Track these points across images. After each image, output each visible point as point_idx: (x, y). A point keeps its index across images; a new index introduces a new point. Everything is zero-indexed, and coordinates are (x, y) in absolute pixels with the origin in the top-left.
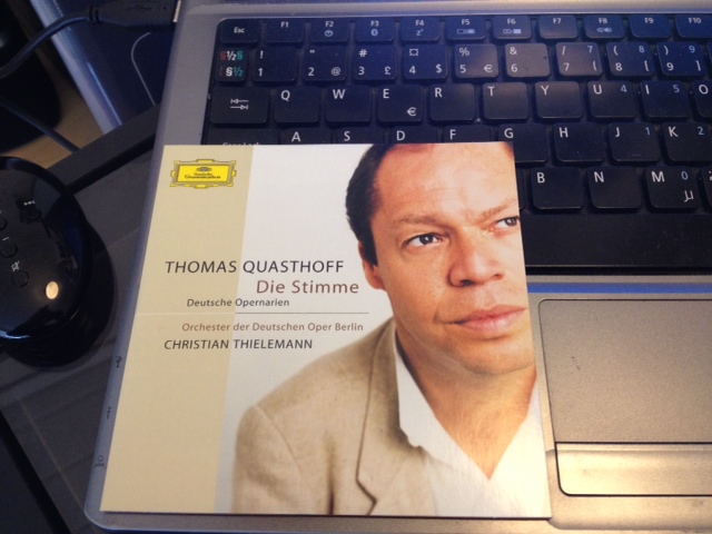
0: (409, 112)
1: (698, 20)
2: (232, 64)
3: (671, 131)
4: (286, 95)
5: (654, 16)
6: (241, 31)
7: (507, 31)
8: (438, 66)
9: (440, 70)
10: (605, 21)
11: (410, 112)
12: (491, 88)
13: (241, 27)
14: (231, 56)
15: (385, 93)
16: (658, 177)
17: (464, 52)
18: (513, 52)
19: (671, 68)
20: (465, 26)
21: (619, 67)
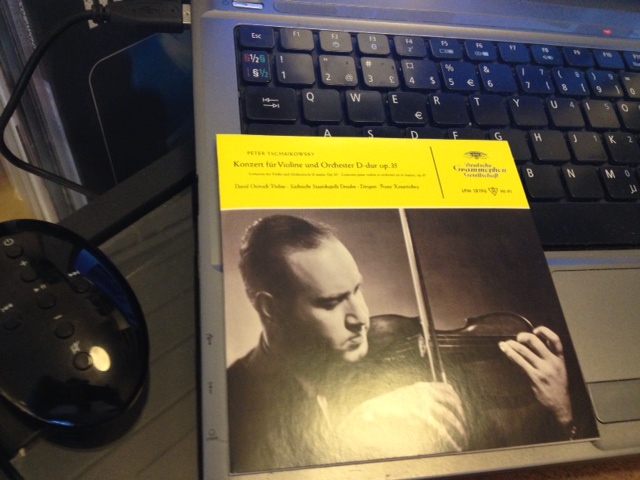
0: (416, 115)
1: (609, 55)
2: (257, 66)
3: (611, 139)
4: (310, 96)
5: (581, 50)
6: (258, 37)
7: (478, 53)
8: (432, 78)
9: (434, 82)
10: (547, 50)
11: (418, 115)
12: (477, 99)
13: (257, 33)
14: (254, 58)
15: (394, 99)
16: (610, 174)
17: (449, 68)
18: (486, 70)
19: (600, 90)
20: (444, 47)
21: (565, 87)
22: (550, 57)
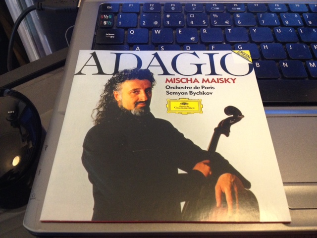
2: (106, 20)
3: (315, 47)
4: (132, 32)
7: (234, 9)
8: (204, 21)
9: (205, 23)
10: (278, 5)
11: (192, 39)
12: (230, 30)
13: (110, 6)
14: (106, 17)
15: (179, 31)
16: (312, 65)
17: (215, 16)
18: (238, 16)
19: (311, 23)
20: (214, 6)
21: (287, 22)
22: (279, 9)
